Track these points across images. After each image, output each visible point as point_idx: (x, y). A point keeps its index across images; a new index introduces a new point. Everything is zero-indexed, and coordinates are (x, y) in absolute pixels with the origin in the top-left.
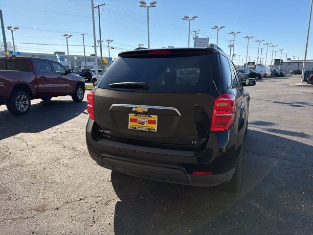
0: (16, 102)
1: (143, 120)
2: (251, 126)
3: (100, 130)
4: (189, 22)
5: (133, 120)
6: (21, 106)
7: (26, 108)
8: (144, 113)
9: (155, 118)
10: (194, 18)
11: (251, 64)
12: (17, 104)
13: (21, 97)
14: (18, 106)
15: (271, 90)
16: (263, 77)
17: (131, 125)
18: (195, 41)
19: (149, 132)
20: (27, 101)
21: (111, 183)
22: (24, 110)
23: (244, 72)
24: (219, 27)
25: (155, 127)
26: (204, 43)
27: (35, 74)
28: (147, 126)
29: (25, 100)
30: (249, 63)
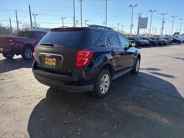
0: (26, 53)
1: (51, 60)
2: (144, 70)
3: (37, 65)
4: (133, 8)
5: (47, 61)
6: (28, 55)
7: (31, 57)
8: (49, 57)
9: (55, 59)
10: (136, 6)
11: (178, 34)
12: (26, 54)
13: (28, 51)
14: (27, 55)
15: (181, 51)
16: (182, 42)
17: (46, 62)
18: (139, 20)
19: (52, 66)
20: (31, 53)
21: (47, 91)
22: (30, 57)
23: (169, 39)
24: (153, 11)
25: (54, 64)
26: (145, 21)
27: (36, 39)
28: (52, 63)
29: (30, 52)
30: (176, 33)
